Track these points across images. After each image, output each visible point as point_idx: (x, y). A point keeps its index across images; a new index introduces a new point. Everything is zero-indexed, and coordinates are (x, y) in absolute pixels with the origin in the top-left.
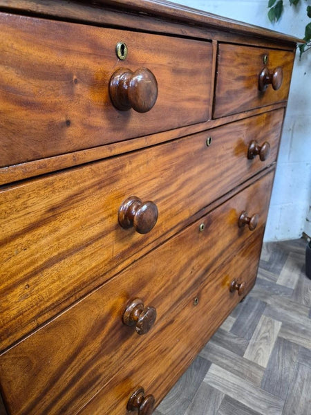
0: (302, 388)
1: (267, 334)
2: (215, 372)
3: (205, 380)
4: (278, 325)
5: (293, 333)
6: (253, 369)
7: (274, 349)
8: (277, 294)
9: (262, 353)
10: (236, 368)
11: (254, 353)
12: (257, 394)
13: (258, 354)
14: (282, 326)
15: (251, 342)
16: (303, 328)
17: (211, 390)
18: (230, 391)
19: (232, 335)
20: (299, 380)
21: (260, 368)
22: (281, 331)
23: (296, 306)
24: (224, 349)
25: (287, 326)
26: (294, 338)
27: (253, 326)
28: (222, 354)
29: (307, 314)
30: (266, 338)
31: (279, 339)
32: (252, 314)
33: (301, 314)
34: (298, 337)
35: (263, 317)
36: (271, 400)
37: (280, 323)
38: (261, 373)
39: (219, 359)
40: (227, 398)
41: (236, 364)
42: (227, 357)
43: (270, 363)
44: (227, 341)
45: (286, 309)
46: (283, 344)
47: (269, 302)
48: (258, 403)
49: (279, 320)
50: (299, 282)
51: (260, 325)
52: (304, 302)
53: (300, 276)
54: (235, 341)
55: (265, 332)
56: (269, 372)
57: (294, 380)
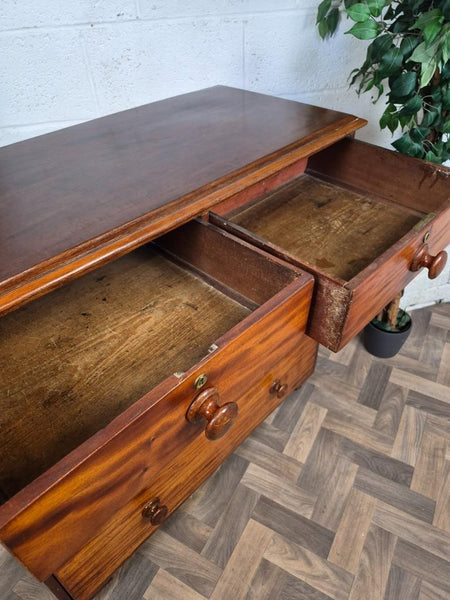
0: (337, 482)
1: (310, 425)
2: (253, 471)
3: (242, 481)
4: (324, 412)
5: (336, 421)
6: (292, 465)
7: (315, 441)
8: (328, 374)
9: (301, 447)
10: (275, 466)
11: (294, 447)
12: (292, 492)
13: (298, 449)
14: (328, 414)
15: (293, 435)
16: (349, 415)
17: (248, 491)
18: (266, 491)
19: (273, 428)
20: (335, 474)
21: (298, 464)
22: (326, 421)
23: (346, 389)
24: (264, 446)
25: (334, 414)
26: (338, 428)
27: (297, 415)
28: (261, 451)
29: (357, 398)
30: (308, 429)
31: (323, 429)
32: (297, 401)
33: (349, 398)
34: (342, 426)
35: (308, 403)
36: (305, 496)
37: (326, 411)
38: (299, 470)
39: (258, 457)
40: (263, 499)
41: (274, 462)
42: (266, 454)
43: (309, 457)
44: (268, 436)
45: (335, 392)
46: (326, 435)
47: (317, 385)
48: (293, 502)
49: (325, 407)
50: (355, 356)
51: (304, 414)
52: (355, 383)
53: (357, 349)
54: (276, 435)
55: (308, 423)
56: (307, 467)
57: (331, 475)
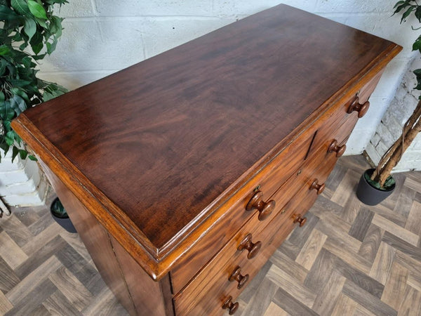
0: (330, 287)
1: (315, 245)
2: (274, 270)
3: (267, 275)
4: (325, 237)
5: (334, 245)
6: (301, 271)
7: (317, 258)
8: (329, 211)
9: (308, 259)
10: (289, 269)
11: (303, 259)
12: (300, 288)
13: (305, 260)
14: (327, 239)
15: (302, 250)
16: (342, 243)
17: (270, 283)
18: (282, 285)
19: (289, 243)
20: (330, 281)
21: (305, 270)
22: (325, 243)
23: (342, 223)
24: (282, 254)
25: (332, 240)
26: (334, 250)
27: (306, 237)
28: (280, 257)
29: (348, 231)
30: (313, 248)
31: (323, 249)
33: (343, 231)
34: (337, 249)
35: (314, 230)
36: (309, 293)
37: (326, 237)
38: (306, 274)
39: (278, 260)
40: (280, 290)
41: (289, 266)
42: (284, 260)
43: (313, 267)
44: (285, 248)
45: (333, 225)
46: (325, 254)
47: (321, 217)
48: (300, 295)
49: (326, 234)
50: (349, 200)
51: (311, 236)
52: (348, 220)
53: (351, 194)
54: (291, 248)
55: (313, 244)
56: (311, 274)
57: (327, 281)
